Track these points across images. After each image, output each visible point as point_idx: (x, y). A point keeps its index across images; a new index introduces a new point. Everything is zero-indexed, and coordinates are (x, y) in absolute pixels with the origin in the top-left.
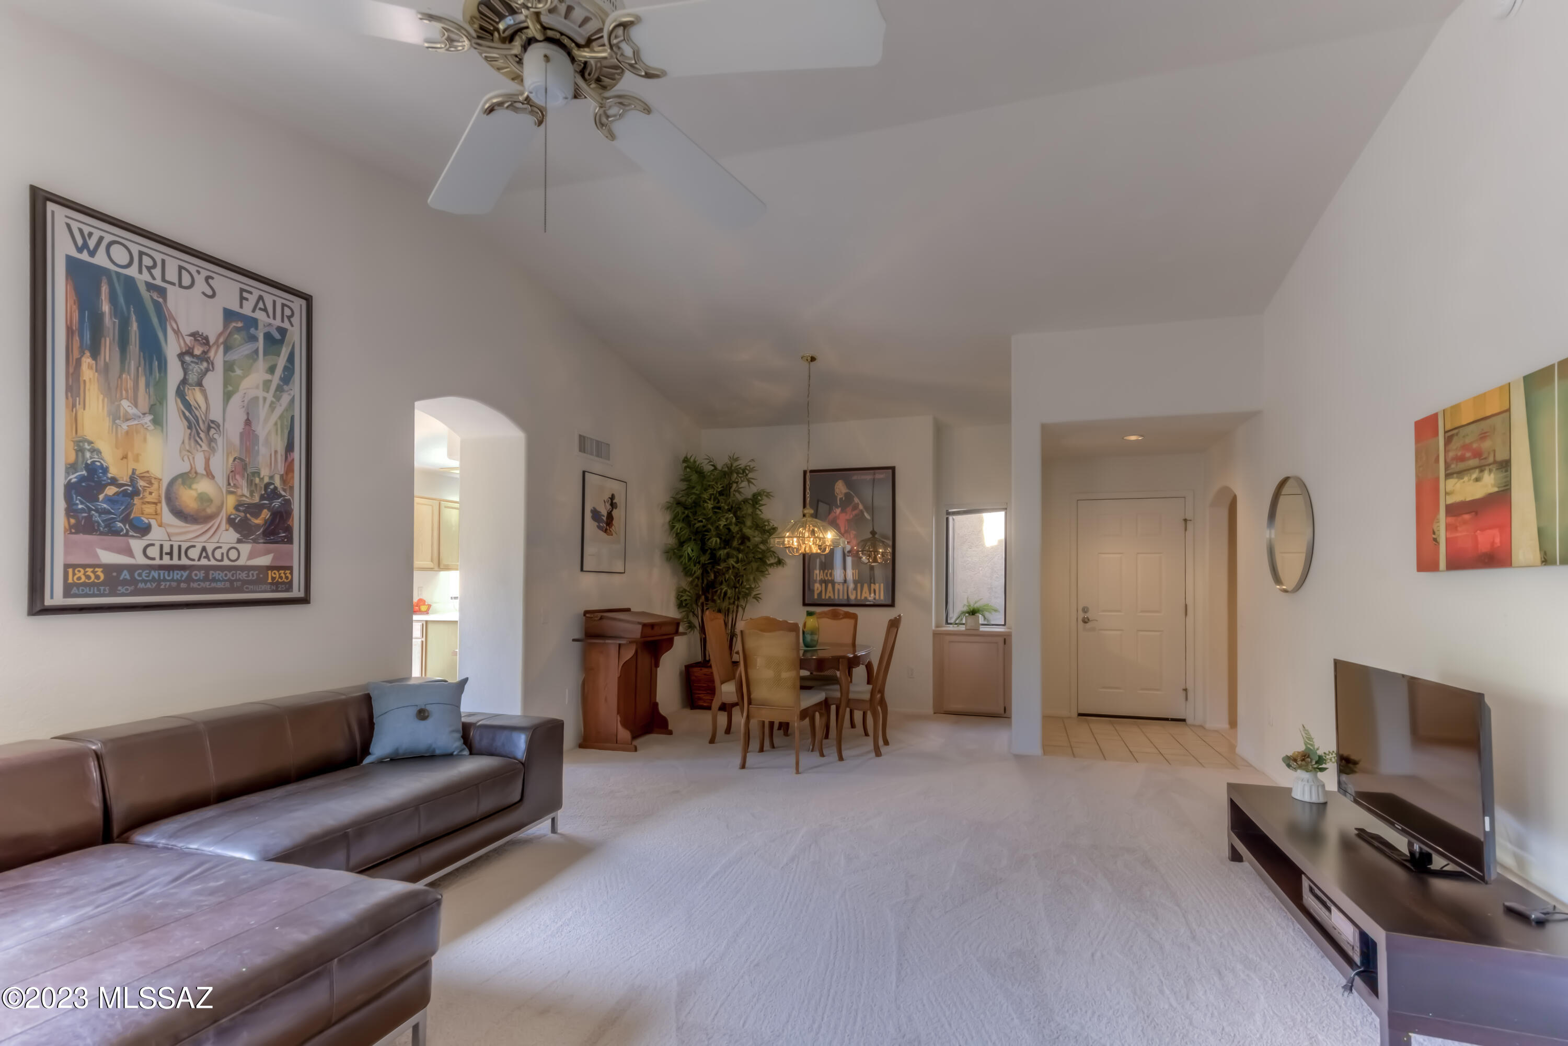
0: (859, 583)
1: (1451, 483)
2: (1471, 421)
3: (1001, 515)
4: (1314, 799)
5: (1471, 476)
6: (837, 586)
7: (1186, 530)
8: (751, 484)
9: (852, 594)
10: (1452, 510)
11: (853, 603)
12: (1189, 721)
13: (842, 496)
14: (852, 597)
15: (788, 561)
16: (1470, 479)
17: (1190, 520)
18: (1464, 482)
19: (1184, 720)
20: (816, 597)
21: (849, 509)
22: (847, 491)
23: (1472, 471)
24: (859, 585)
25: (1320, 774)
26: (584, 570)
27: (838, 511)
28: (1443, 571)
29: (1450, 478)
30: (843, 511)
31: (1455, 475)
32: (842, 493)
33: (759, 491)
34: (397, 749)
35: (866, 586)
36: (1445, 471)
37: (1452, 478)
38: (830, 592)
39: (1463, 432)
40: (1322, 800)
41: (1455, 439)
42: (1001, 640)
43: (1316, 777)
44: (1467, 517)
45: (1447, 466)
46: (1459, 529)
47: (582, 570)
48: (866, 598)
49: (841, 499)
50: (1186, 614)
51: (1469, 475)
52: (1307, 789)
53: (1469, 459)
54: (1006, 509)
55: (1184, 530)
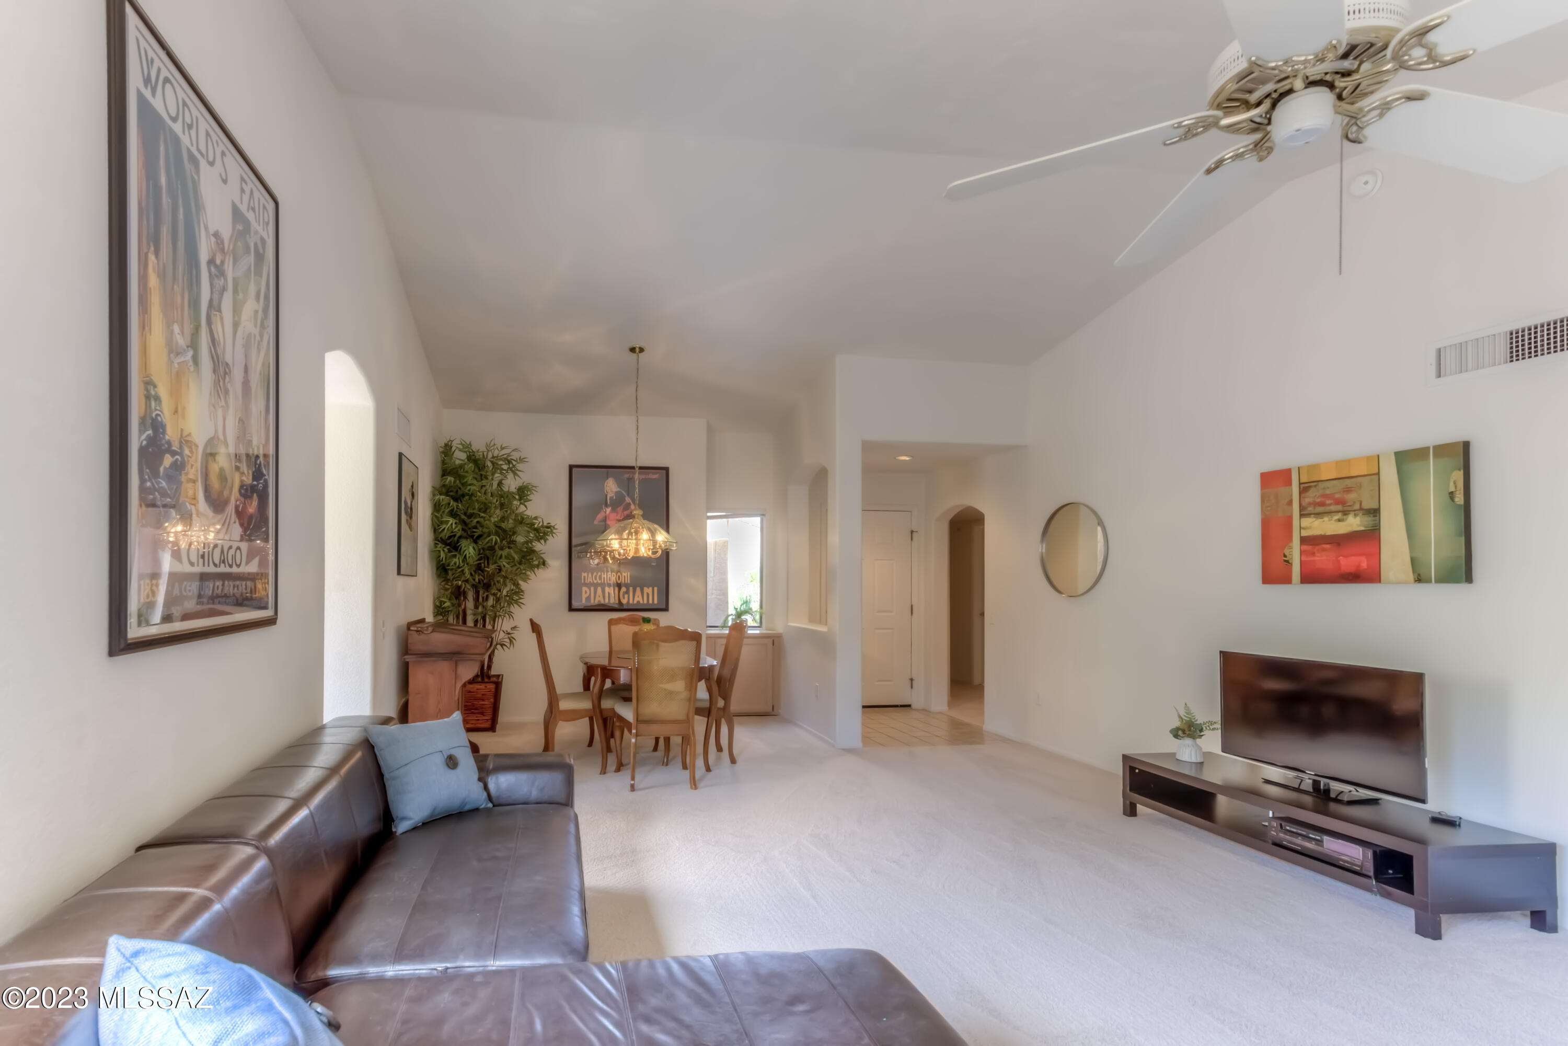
0: (631, 586)
1: (1306, 522)
2: (1333, 478)
3: (757, 520)
4: (1194, 760)
5: (1332, 517)
6: (607, 589)
7: (912, 539)
8: (516, 477)
9: (624, 598)
10: (1304, 540)
11: (625, 607)
12: (913, 706)
13: (613, 495)
14: (624, 601)
15: (549, 561)
16: (1332, 520)
17: (917, 532)
18: (1324, 521)
19: (909, 706)
20: (584, 601)
21: (620, 509)
22: (618, 489)
23: (1333, 514)
24: (631, 589)
25: (1198, 741)
26: (402, 573)
27: (609, 510)
28: (1295, 584)
29: (1303, 518)
30: (614, 510)
31: (1313, 516)
32: (612, 491)
33: (525, 484)
34: (434, 810)
35: (638, 589)
36: (1300, 512)
37: (1310, 517)
38: (599, 596)
39: (1321, 485)
40: (1199, 760)
41: (1312, 490)
42: (770, 641)
43: (1196, 742)
44: (1327, 546)
45: (1302, 508)
46: (1317, 554)
47: (399, 573)
48: (638, 602)
49: (611, 498)
50: (912, 613)
51: (1330, 517)
52: (1193, 752)
53: (1330, 505)
54: (763, 515)
55: (910, 540)
